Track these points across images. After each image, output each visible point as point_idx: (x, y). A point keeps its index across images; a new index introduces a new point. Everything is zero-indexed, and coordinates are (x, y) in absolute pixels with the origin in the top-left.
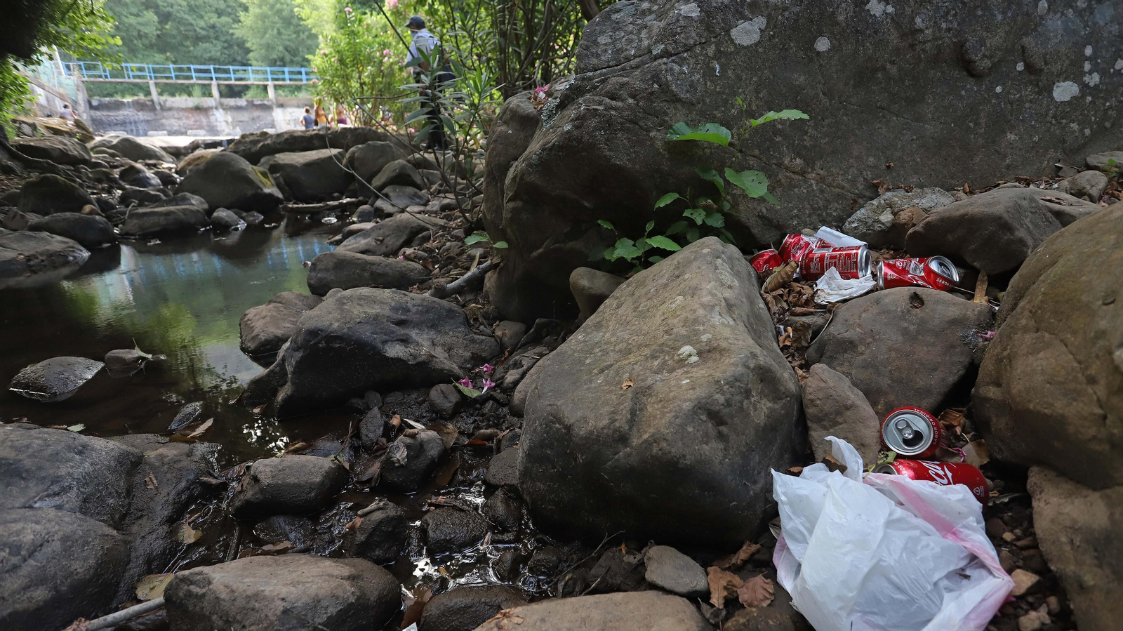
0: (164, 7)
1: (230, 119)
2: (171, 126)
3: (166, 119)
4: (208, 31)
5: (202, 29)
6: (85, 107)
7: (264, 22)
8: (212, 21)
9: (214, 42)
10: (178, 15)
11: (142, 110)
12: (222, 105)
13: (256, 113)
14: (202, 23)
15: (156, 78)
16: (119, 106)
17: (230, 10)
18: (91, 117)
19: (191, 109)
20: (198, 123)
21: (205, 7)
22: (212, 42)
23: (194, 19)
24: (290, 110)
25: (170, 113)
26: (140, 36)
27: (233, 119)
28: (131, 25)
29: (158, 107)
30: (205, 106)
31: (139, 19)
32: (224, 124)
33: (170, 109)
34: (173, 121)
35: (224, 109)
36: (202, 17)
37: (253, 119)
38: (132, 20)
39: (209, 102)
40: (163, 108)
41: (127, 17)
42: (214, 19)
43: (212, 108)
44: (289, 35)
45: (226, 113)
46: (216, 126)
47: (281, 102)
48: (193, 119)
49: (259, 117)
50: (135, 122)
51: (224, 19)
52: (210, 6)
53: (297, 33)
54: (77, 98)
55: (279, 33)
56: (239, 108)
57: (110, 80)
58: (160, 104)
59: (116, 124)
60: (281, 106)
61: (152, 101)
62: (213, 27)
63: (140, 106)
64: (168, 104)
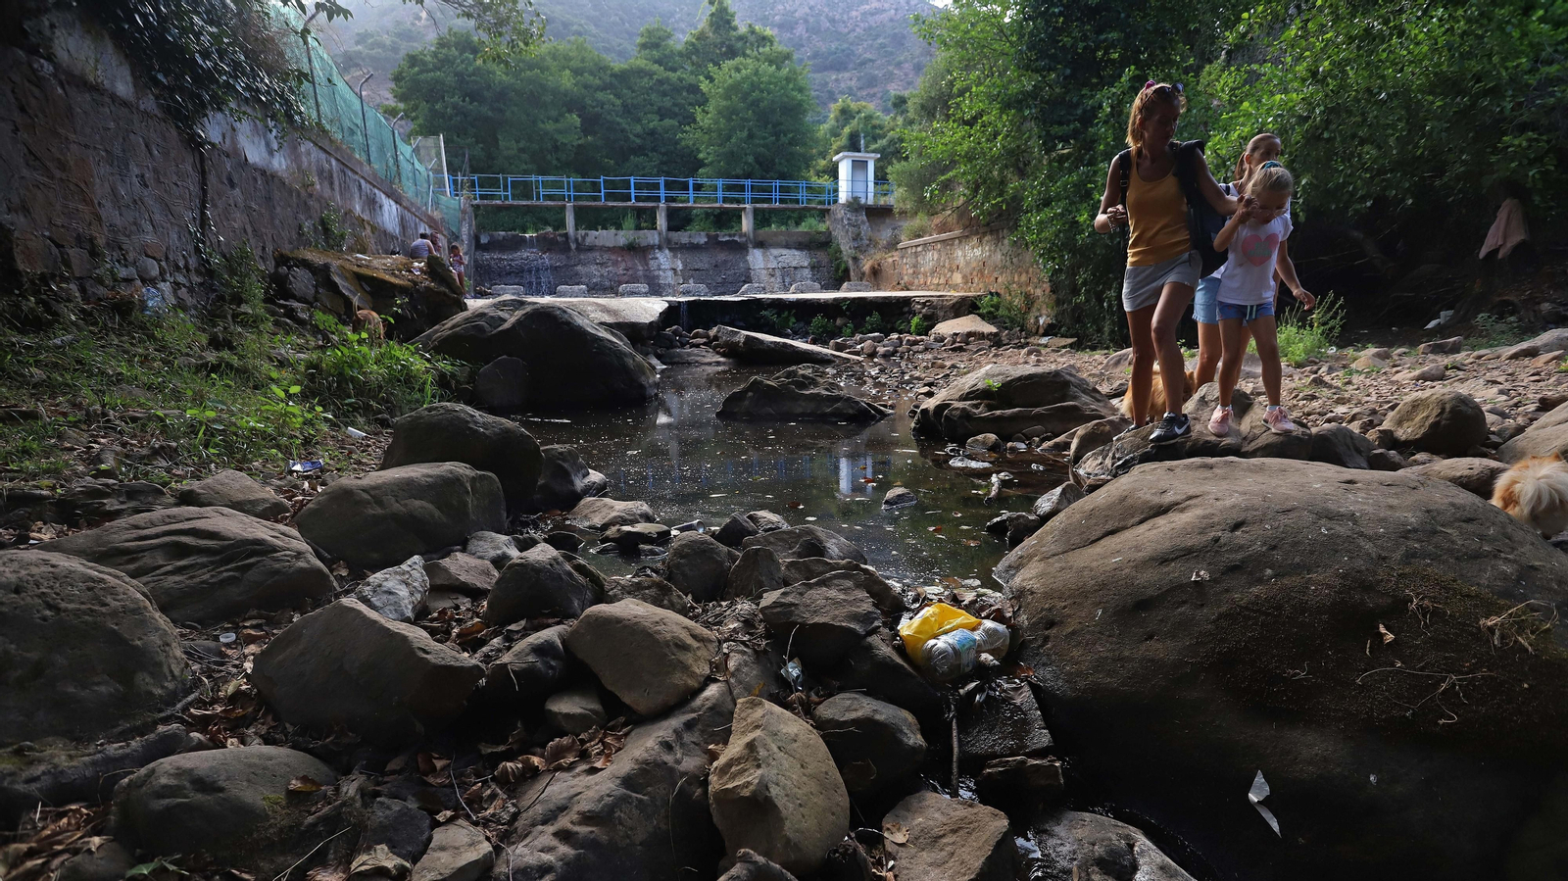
0: (593, 107)
1: (680, 266)
2: (590, 276)
3: (584, 265)
4: (644, 139)
5: (637, 136)
6: (469, 246)
7: (729, 119)
8: (651, 125)
9: (650, 154)
10: (608, 117)
11: (549, 250)
12: (668, 241)
13: (722, 256)
14: (638, 129)
15: (576, 198)
16: (518, 244)
17: (676, 109)
18: (476, 261)
19: (622, 249)
20: (630, 272)
21: (644, 106)
22: (647, 155)
23: (629, 124)
24: (775, 252)
25: (591, 255)
26: (556, 148)
27: (685, 265)
28: (546, 133)
29: (573, 246)
30: (644, 244)
31: (558, 125)
32: (670, 273)
33: (591, 249)
34: (593, 268)
35: (670, 249)
36: (639, 120)
37: (716, 266)
38: (550, 126)
39: (651, 237)
40: (582, 248)
41: (543, 122)
42: (654, 123)
43: (652, 247)
44: (764, 138)
45: (675, 257)
46: (658, 277)
47: (760, 239)
48: (623, 266)
49: (725, 262)
50: (538, 270)
51: (668, 122)
52: (652, 105)
53: (777, 135)
54: (459, 230)
55: (751, 136)
56: (694, 248)
57: (510, 202)
58: (577, 240)
59: (509, 274)
60: (761, 244)
61: (566, 235)
62: (652, 133)
63: (546, 244)
64: (589, 241)
